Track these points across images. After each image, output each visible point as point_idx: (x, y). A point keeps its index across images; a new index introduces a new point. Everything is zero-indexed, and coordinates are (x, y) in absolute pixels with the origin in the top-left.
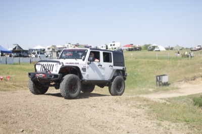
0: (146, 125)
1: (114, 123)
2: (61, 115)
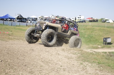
0: (73, 63)
1: (55, 61)
2: (26, 54)
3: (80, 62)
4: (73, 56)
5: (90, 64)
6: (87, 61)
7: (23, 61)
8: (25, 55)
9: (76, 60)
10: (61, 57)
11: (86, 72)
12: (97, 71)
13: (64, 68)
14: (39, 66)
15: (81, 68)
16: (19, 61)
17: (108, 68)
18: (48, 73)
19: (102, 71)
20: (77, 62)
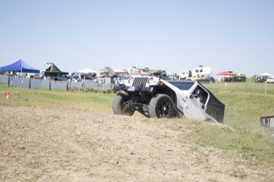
0: (171, 148)
1: (118, 143)
3: (190, 145)
4: (171, 132)
5: (220, 151)
6: (211, 145)
7: (19, 139)
8: (28, 127)
9: (180, 141)
10: (138, 134)
11: (207, 167)
12: (242, 167)
13: (142, 157)
14: (65, 151)
15: (192, 160)
16: (5, 138)
18: (88, 167)
19: (256, 166)
20: (183, 146)
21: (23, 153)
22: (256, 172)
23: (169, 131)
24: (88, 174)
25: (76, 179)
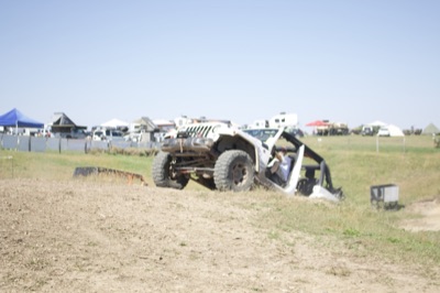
0: (239, 235)
3: (267, 230)
4: (238, 212)
5: (311, 238)
6: (299, 229)
7: (13, 227)
8: (27, 208)
9: (253, 225)
10: (190, 216)
11: (292, 262)
12: (344, 260)
13: (197, 249)
14: (83, 243)
15: (270, 251)
17: (389, 249)
18: (118, 266)
19: (363, 259)
20: (257, 232)
21: (19, 248)
22: (364, 267)
23: (236, 210)
24: (117, 276)
25: (99, 284)
